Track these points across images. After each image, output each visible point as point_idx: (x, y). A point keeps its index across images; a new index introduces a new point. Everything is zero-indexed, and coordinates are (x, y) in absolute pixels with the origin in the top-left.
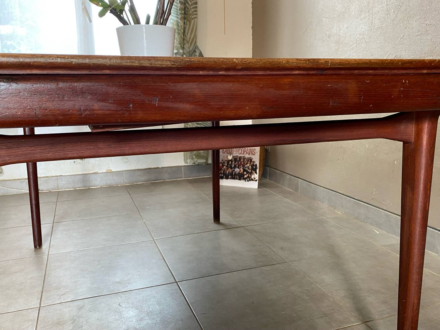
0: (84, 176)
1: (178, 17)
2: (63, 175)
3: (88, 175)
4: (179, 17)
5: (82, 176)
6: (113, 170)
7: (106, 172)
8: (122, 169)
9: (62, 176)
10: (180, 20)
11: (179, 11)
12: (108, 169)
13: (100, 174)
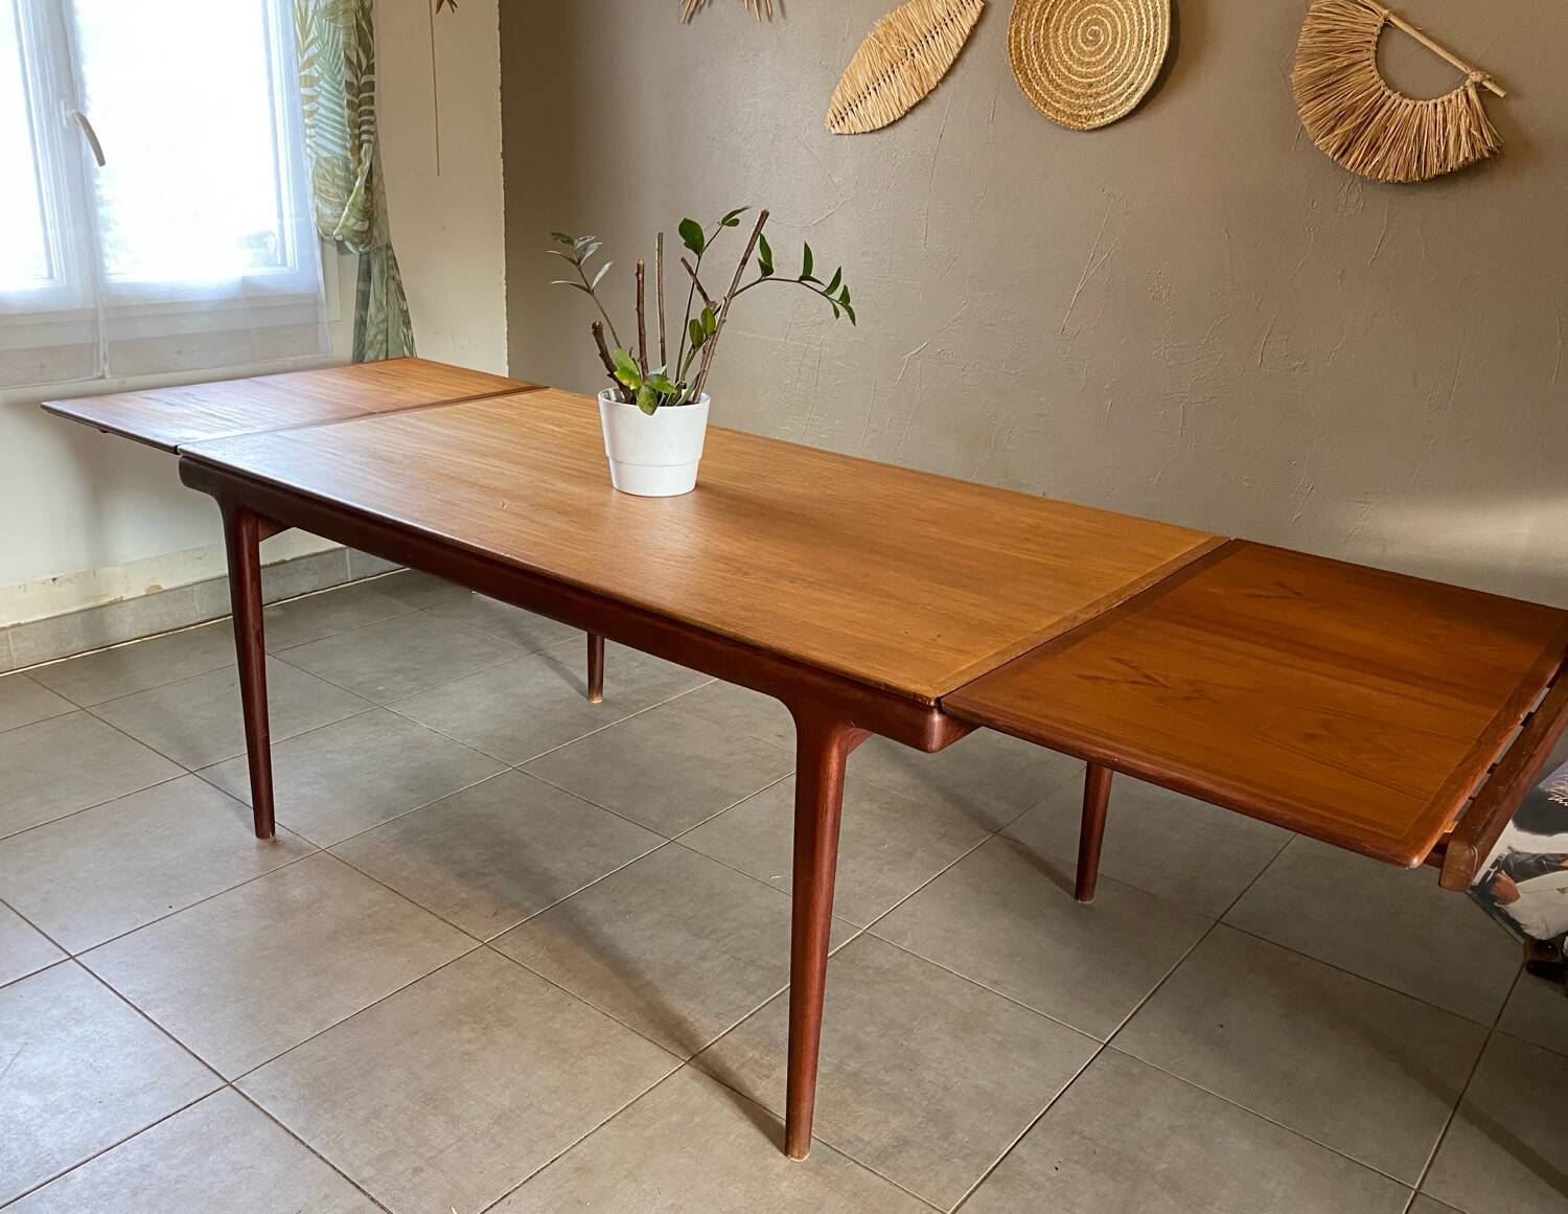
0: (85, 614)
1: (345, 147)
2: (22, 622)
3: (98, 612)
4: (348, 145)
5: (79, 616)
6: (165, 588)
7: (146, 596)
8: (189, 581)
9: (20, 625)
10: (352, 155)
11: (348, 130)
12: (152, 584)
13: (131, 603)
